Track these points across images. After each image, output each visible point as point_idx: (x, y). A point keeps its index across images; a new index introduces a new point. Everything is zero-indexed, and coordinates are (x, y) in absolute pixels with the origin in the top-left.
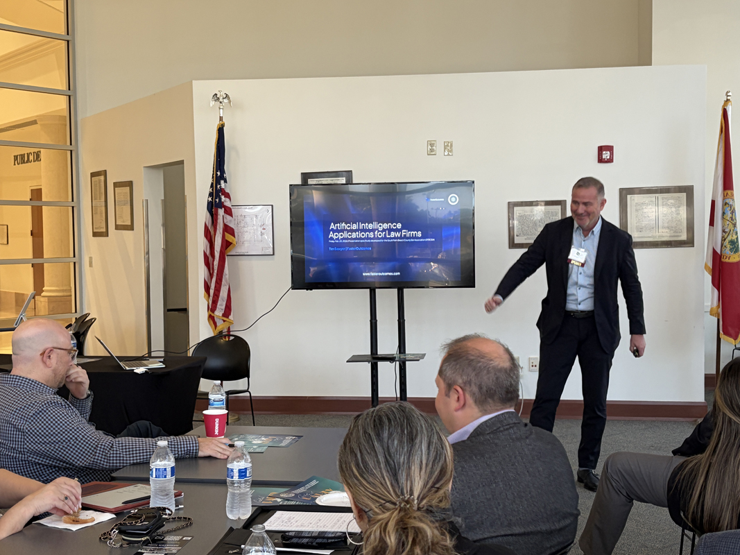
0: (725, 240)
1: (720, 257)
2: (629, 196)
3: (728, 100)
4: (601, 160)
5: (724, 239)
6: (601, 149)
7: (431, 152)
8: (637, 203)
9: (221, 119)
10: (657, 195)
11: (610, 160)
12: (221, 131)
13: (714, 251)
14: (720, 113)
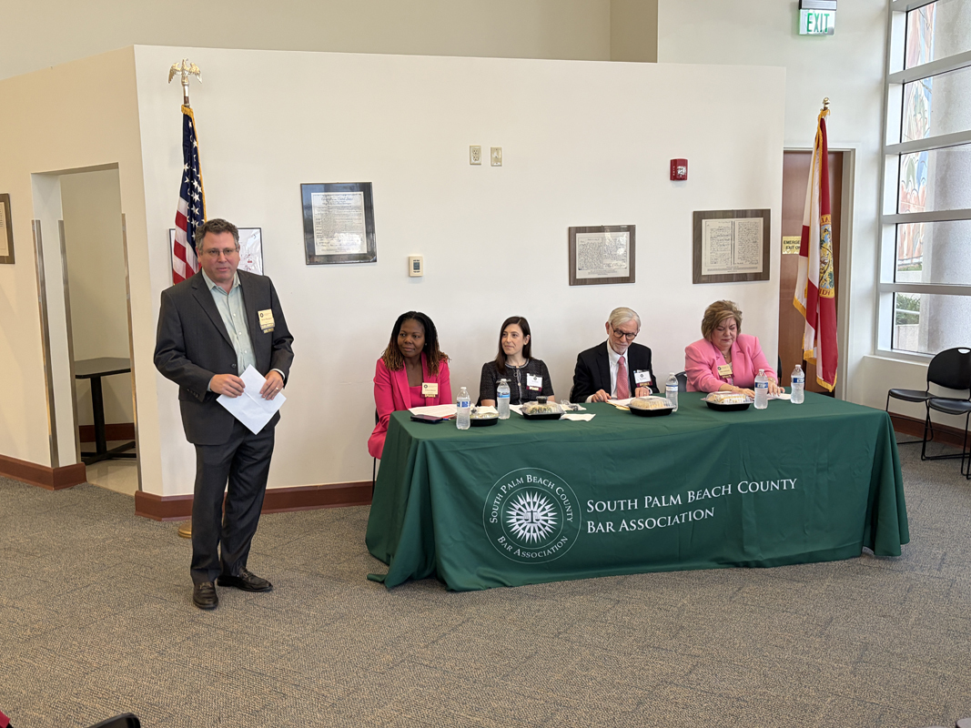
0: (825, 272)
1: (819, 291)
2: (703, 221)
3: (825, 109)
4: (675, 177)
5: (823, 272)
6: (675, 164)
7: (475, 162)
8: (712, 230)
9: (186, 100)
10: (733, 220)
11: (684, 178)
13: (810, 284)
14: (817, 124)
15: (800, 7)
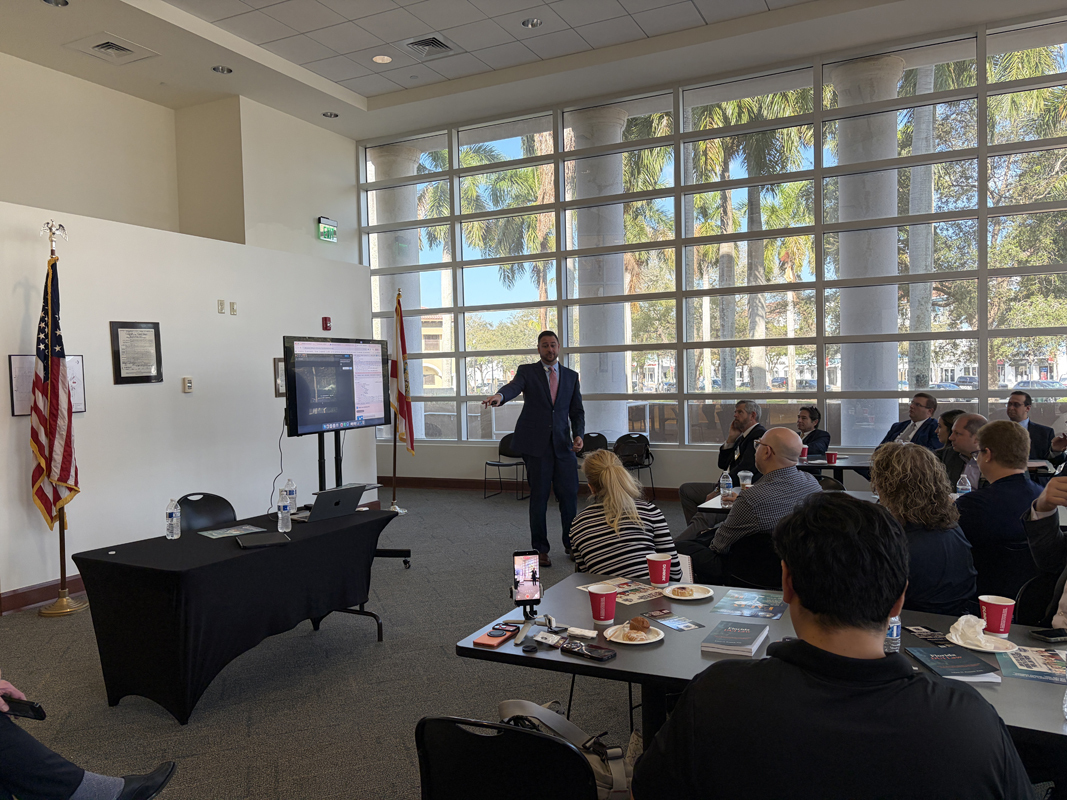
1: (406, 397)
3: (399, 294)
4: (325, 328)
5: (406, 387)
6: (325, 320)
7: (221, 312)
9: (53, 252)
11: (329, 329)
12: (53, 267)
13: (400, 394)
15: (319, 222)
